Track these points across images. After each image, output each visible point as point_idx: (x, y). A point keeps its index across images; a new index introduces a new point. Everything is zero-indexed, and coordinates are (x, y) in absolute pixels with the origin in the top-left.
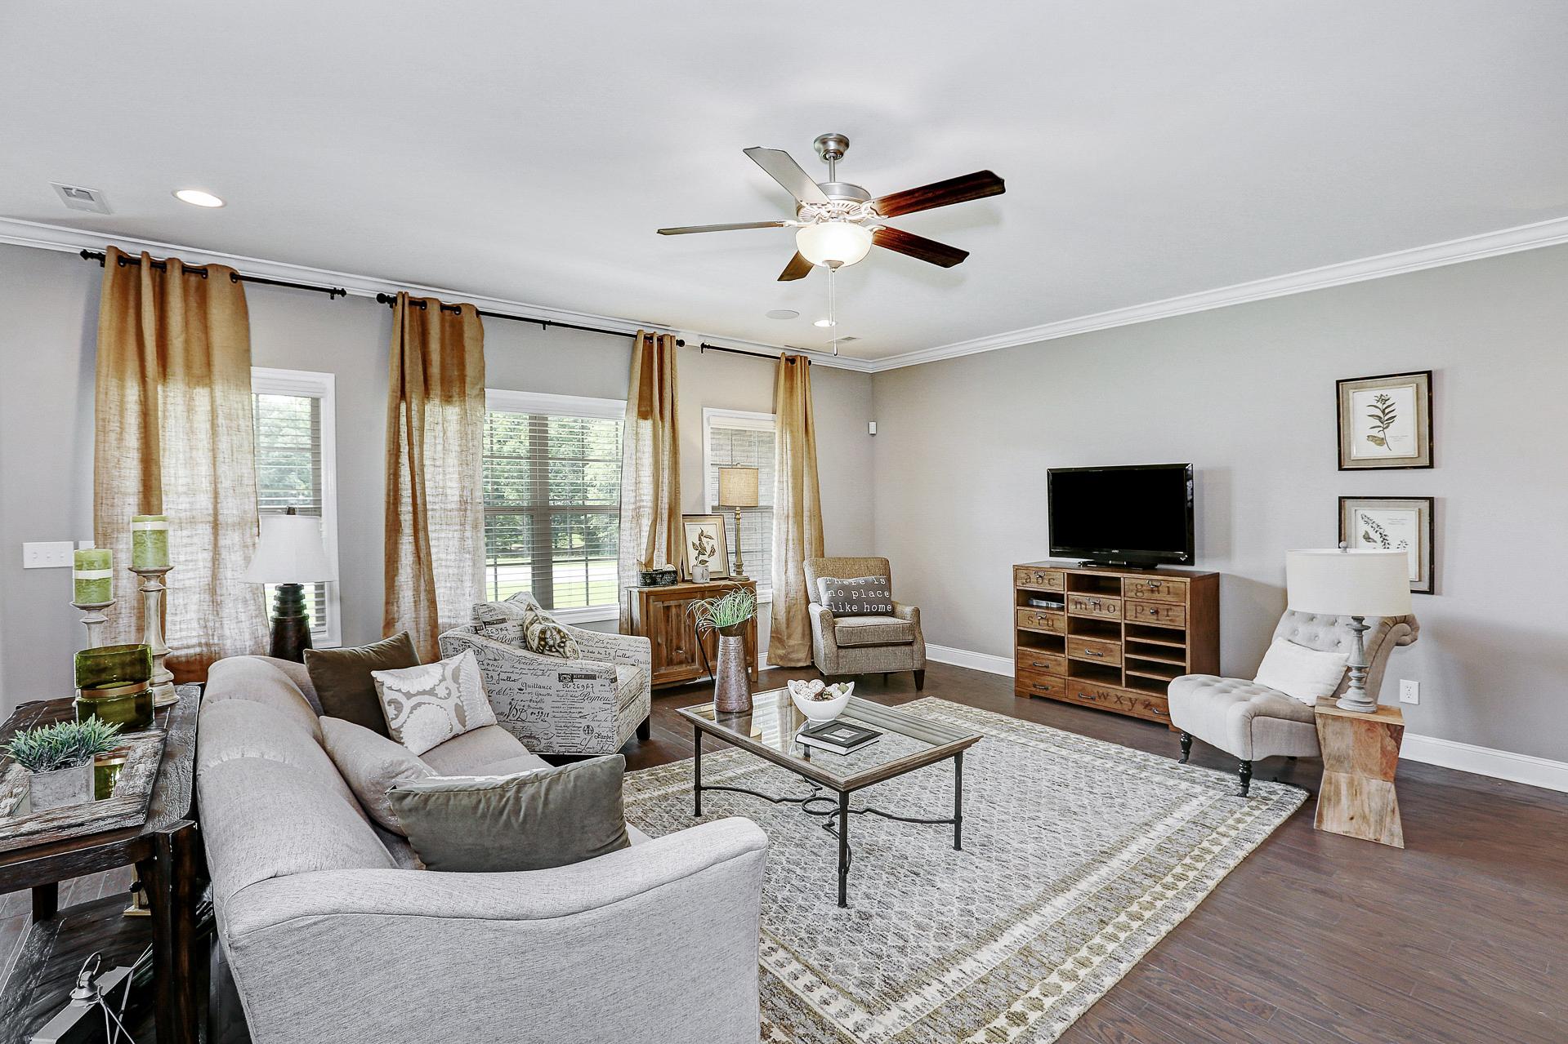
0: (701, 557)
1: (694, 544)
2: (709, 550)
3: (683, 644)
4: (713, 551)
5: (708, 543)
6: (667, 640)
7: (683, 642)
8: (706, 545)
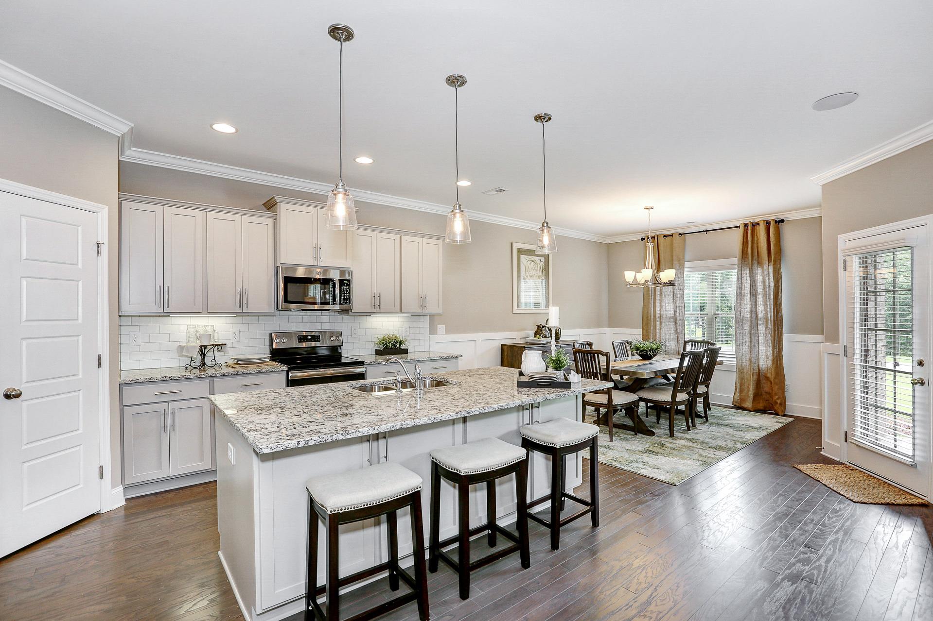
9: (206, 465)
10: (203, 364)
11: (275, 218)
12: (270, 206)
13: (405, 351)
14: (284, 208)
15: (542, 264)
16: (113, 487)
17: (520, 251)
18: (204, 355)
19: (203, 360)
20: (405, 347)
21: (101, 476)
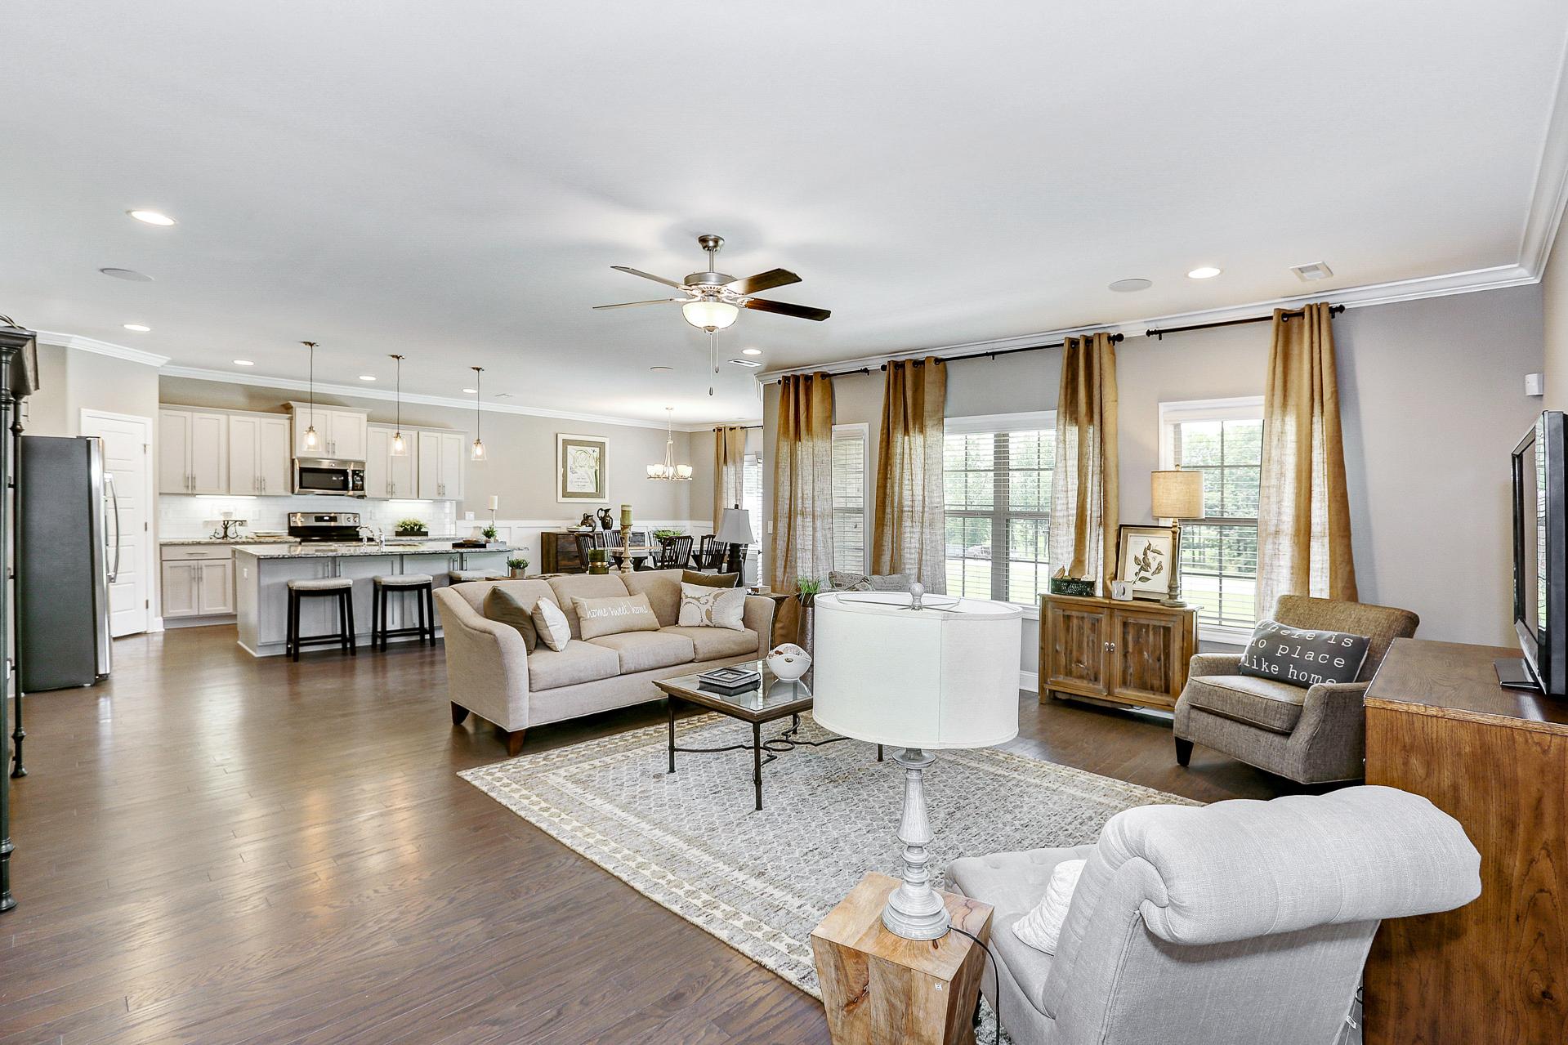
0: (1143, 574)
1: (1136, 558)
2: (1154, 566)
3: (1085, 658)
4: (1159, 569)
5: (1155, 558)
6: (1066, 648)
7: (1085, 656)
8: (1151, 561)
9: (229, 610)
10: (226, 536)
11: (291, 419)
12: (287, 409)
13: (426, 534)
14: (301, 412)
15: (596, 454)
16: (156, 616)
17: (566, 442)
18: (226, 528)
19: (226, 532)
20: (425, 530)
21: (147, 607)
